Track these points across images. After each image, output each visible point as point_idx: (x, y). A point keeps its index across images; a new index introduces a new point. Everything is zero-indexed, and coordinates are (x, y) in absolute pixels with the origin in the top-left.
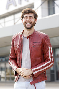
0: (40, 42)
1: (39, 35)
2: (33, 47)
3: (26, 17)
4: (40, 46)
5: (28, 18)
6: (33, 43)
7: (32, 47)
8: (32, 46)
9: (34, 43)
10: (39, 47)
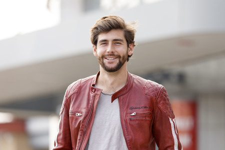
0: (146, 107)
1: (142, 88)
2: (131, 120)
3: (105, 41)
4: (148, 119)
5: (110, 43)
6: (129, 111)
7: (126, 121)
8: (128, 118)
9: (132, 109)
10: (146, 120)
